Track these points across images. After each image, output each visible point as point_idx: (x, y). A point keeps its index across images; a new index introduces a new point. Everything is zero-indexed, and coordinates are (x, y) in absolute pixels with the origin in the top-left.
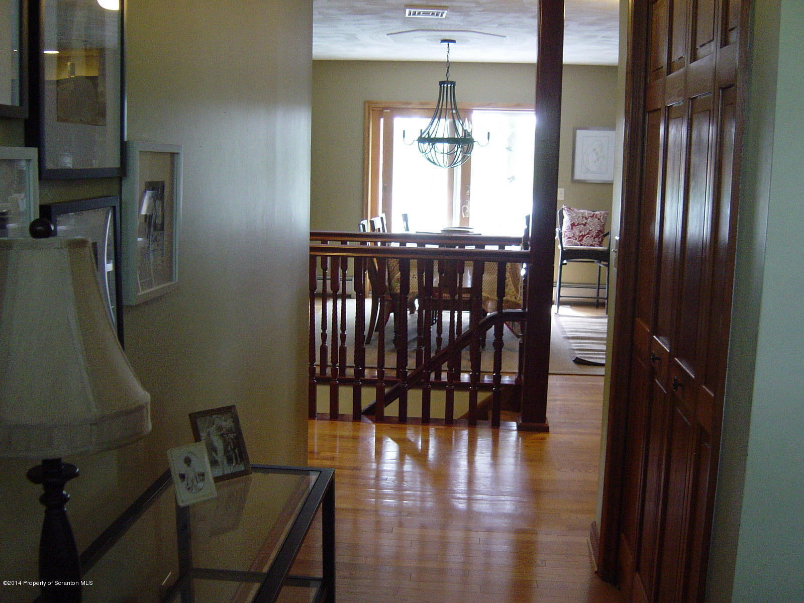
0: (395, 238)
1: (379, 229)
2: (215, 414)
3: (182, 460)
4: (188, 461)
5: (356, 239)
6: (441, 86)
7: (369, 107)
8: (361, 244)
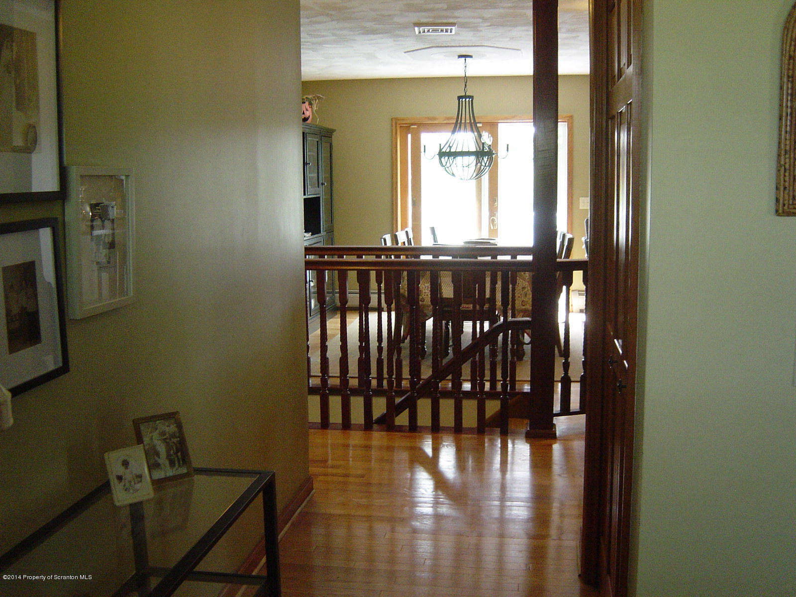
0: (426, 251)
1: (404, 242)
2: (159, 420)
3: (120, 462)
4: (126, 464)
5: (373, 253)
6: (459, 100)
7: (396, 124)
8: (376, 258)
